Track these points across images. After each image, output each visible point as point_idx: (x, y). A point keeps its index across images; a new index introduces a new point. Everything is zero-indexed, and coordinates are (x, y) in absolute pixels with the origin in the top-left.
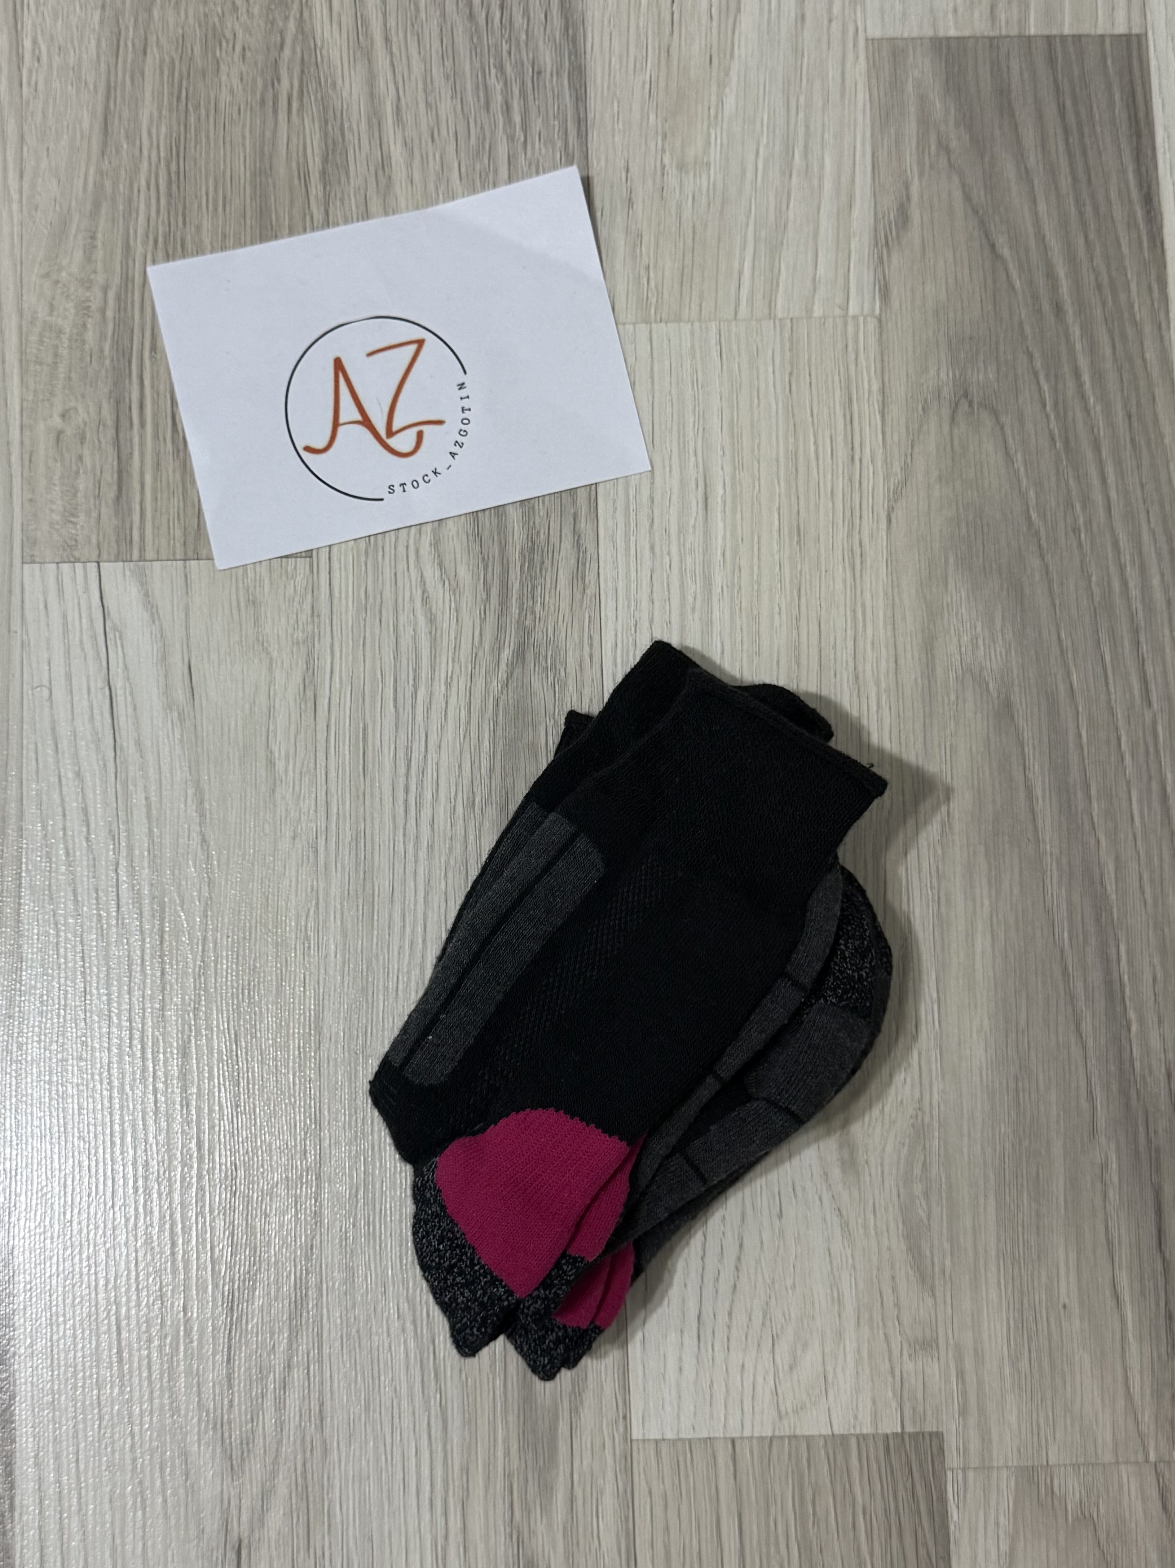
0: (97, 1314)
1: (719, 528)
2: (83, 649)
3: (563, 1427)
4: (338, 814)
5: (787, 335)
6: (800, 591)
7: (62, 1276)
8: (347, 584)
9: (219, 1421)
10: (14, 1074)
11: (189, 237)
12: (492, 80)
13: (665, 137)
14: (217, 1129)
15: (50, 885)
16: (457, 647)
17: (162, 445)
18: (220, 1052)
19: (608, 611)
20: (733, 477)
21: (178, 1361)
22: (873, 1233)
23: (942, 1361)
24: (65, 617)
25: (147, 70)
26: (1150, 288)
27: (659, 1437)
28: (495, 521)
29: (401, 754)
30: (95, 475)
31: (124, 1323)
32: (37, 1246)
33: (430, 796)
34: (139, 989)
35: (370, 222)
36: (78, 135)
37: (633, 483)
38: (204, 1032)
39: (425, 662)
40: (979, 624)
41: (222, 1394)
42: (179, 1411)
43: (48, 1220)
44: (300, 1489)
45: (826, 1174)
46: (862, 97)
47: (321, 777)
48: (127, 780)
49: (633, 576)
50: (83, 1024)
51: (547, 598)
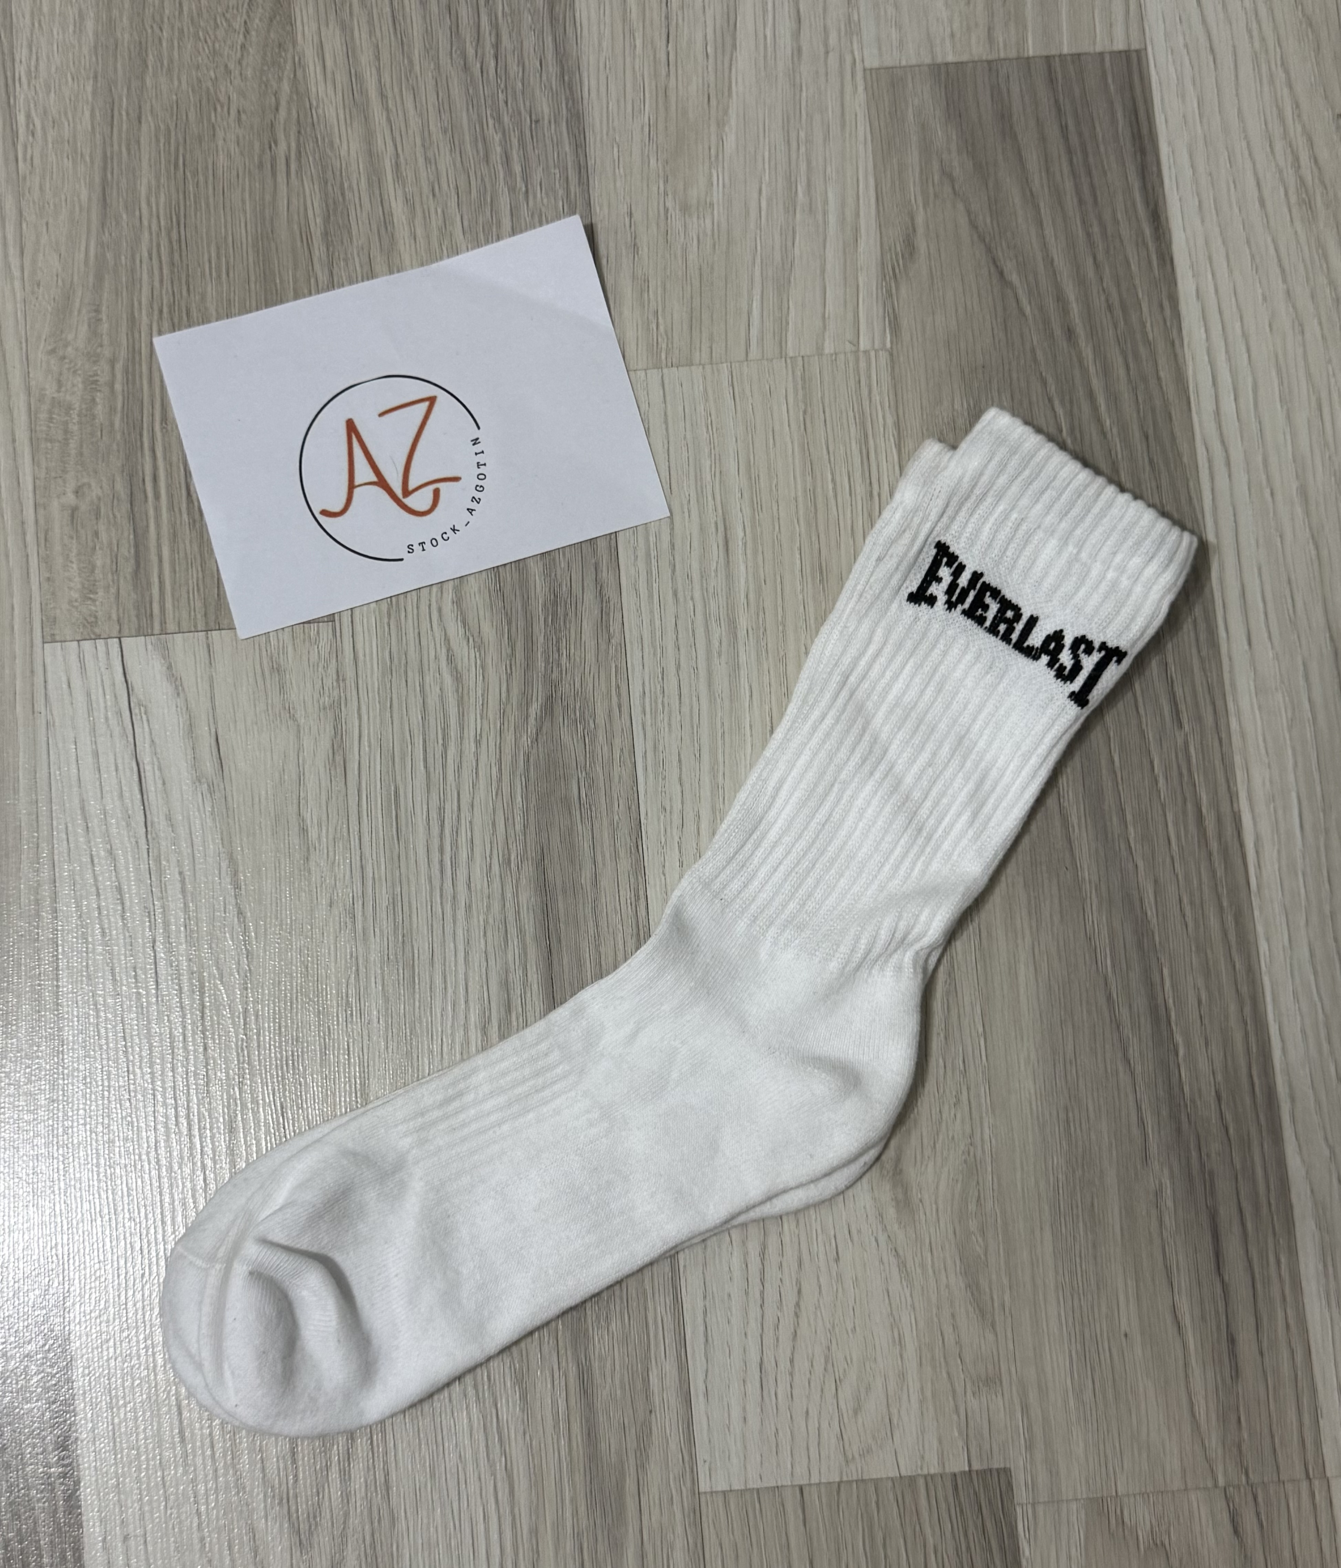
0: (157, 1396)
1: (741, 570)
2: (108, 725)
3: (630, 1485)
4: (374, 878)
5: (799, 373)
7: (119, 1359)
8: (371, 646)
9: (285, 1496)
10: (61, 1159)
11: (194, 305)
12: (491, 131)
13: (666, 181)
15: (87, 966)
16: (485, 704)
17: (178, 515)
18: (266, 1124)
19: (634, 660)
20: (753, 518)
22: (930, 1271)
23: (1006, 1395)
24: (89, 695)
25: (142, 139)
26: (1161, 306)
27: (726, 1488)
28: (516, 575)
29: (434, 815)
31: (184, 1403)
32: (93, 1331)
33: (465, 855)
34: (183, 1066)
35: (375, 281)
36: (77, 209)
37: (653, 529)
38: (250, 1106)
39: (453, 721)
41: (286, 1468)
42: (244, 1488)
43: (102, 1302)
44: (369, 1560)
45: (881, 1215)
46: (863, 129)
47: (355, 842)
48: (160, 857)
49: (658, 623)
50: (128, 1104)
51: (572, 651)
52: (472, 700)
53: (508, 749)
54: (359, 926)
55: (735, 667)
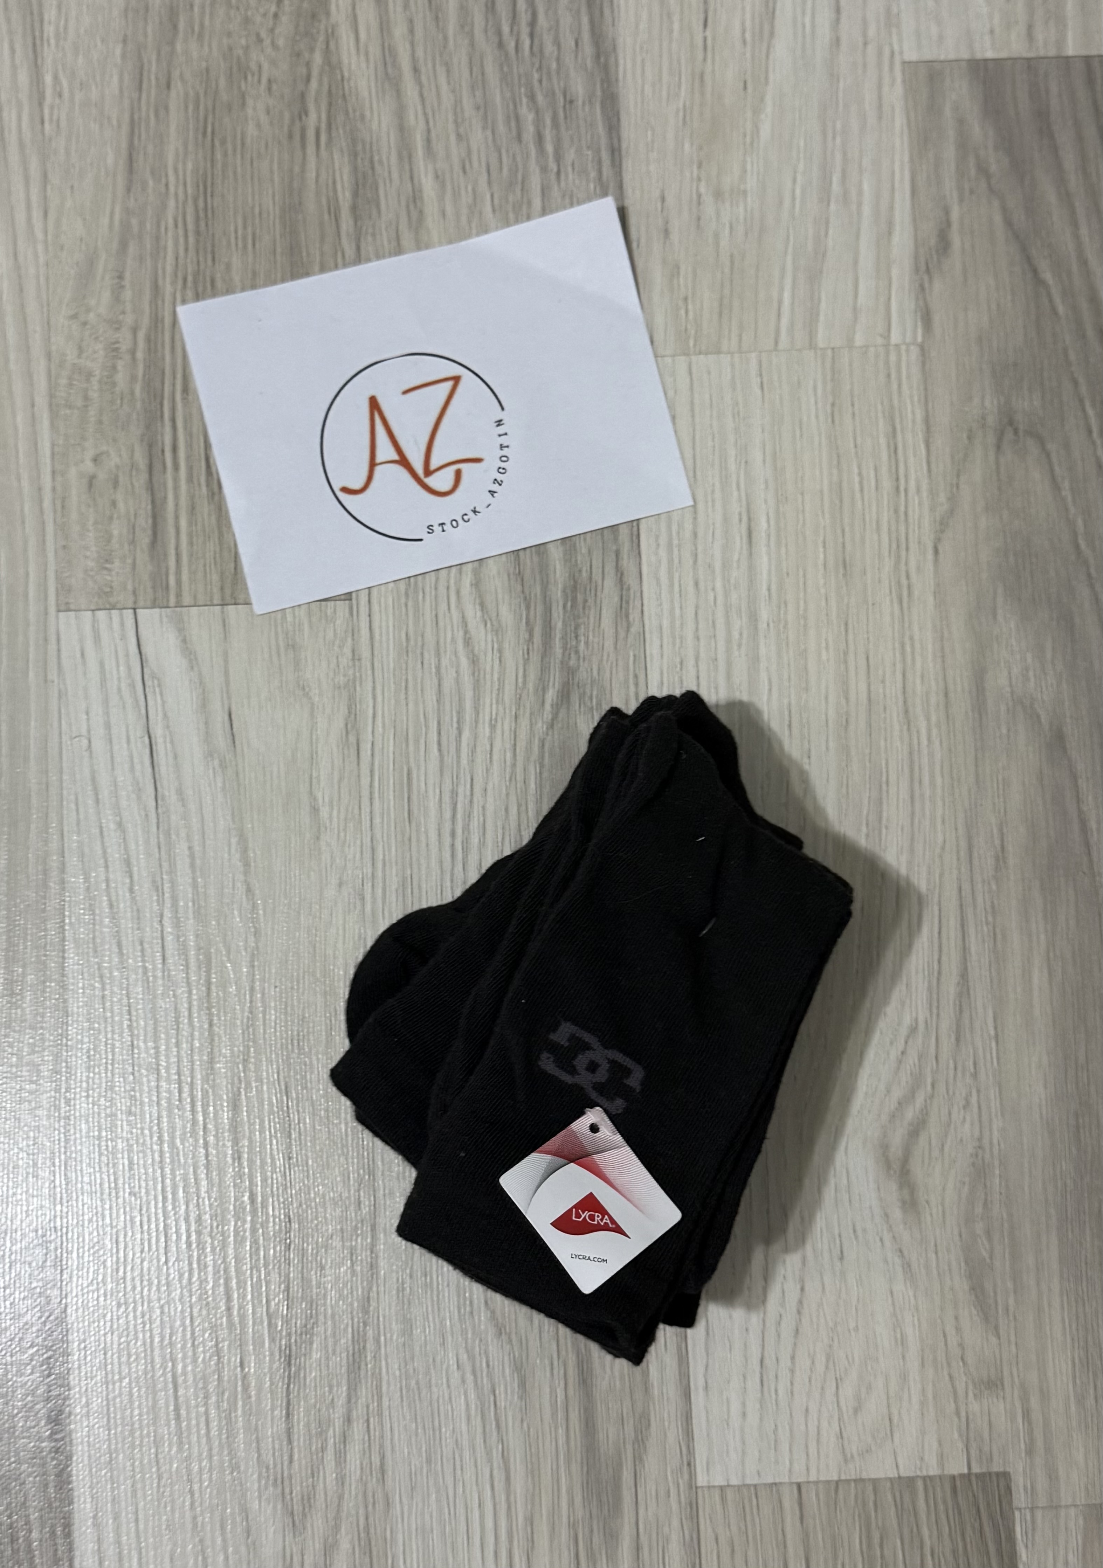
0: (153, 1371)
1: (763, 562)
2: (121, 697)
3: (626, 1476)
4: (384, 860)
5: (828, 365)
6: (846, 624)
7: (116, 1333)
8: (388, 627)
9: (279, 1476)
11: (218, 275)
12: (524, 110)
13: (700, 165)
14: (269, 1181)
15: (94, 938)
16: (501, 688)
17: (197, 488)
18: (271, 1104)
19: (653, 649)
20: (777, 510)
21: (236, 1417)
22: (935, 1273)
23: (1008, 1401)
24: (102, 664)
25: (170, 105)
27: (724, 1483)
28: (536, 559)
29: (447, 798)
30: (129, 520)
31: (180, 1380)
32: (91, 1304)
33: (477, 840)
34: (187, 1042)
35: (402, 257)
36: (103, 173)
37: (675, 517)
38: (254, 1085)
39: (468, 704)
40: (1029, 656)
41: (281, 1449)
42: (239, 1467)
43: (100, 1276)
44: (362, 1543)
45: (886, 1214)
46: (899, 120)
47: (366, 823)
48: (169, 829)
49: (677, 612)
50: (131, 1077)
51: (591, 637)
52: (489, 683)
53: (523, 735)
54: (368, 908)
55: (754, 659)
